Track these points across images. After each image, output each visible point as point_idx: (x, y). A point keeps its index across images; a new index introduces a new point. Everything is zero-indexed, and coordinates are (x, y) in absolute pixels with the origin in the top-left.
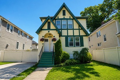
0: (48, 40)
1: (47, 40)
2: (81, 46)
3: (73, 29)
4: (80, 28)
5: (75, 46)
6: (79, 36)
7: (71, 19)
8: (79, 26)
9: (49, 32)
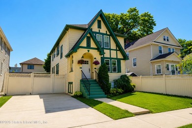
0: (88, 61)
1: (86, 62)
2: (118, 72)
3: (110, 49)
4: (118, 49)
5: (111, 72)
6: (117, 58)
7: (108, 35)
8: (117, 46)
9: (88, 51)
